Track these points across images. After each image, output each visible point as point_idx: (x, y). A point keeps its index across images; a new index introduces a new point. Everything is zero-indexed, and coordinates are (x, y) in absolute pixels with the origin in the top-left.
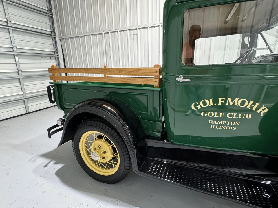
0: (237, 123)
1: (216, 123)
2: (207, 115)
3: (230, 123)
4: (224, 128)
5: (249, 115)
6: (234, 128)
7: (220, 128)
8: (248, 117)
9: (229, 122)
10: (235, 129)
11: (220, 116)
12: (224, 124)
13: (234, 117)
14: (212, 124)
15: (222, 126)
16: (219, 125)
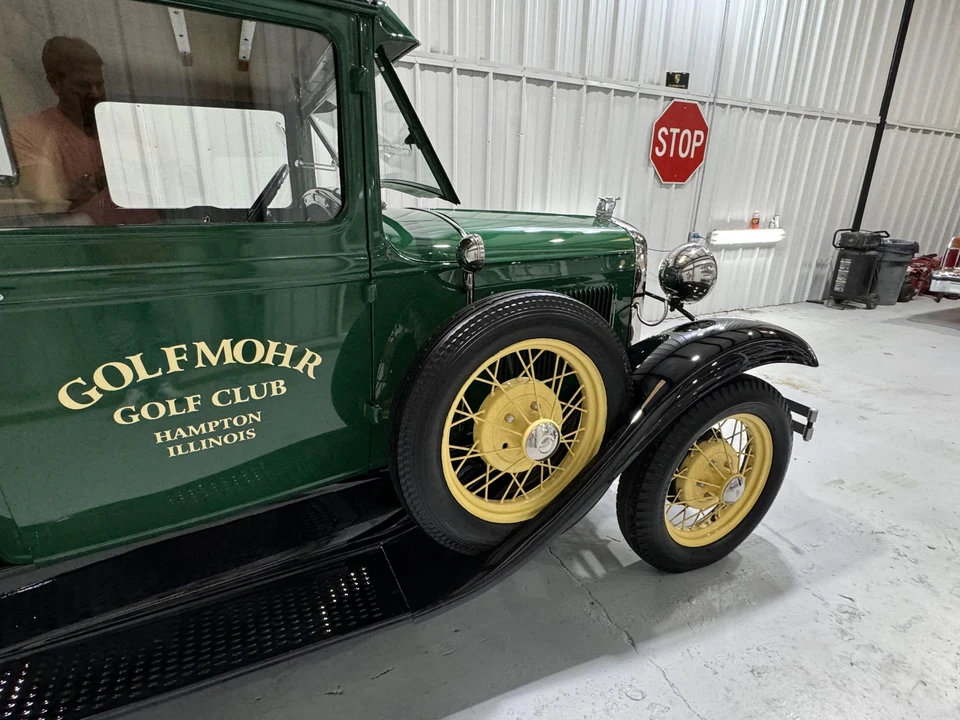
0: (251, 415)
1: (184, 435)
2: (140, 417)
3: (230, 423)
4: (220, 444)
5: (278, 384)
6: (248, 433)
7: (204, 447)
8: (279, 390)
9: (226, 421)
10: (254, 435)
11: (192, 409)
12: (211, 430)
13: (238, 399)
14: (173, 443)
15: (211, 440)
16: (197, 439)
